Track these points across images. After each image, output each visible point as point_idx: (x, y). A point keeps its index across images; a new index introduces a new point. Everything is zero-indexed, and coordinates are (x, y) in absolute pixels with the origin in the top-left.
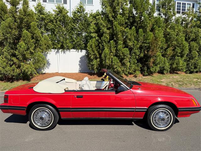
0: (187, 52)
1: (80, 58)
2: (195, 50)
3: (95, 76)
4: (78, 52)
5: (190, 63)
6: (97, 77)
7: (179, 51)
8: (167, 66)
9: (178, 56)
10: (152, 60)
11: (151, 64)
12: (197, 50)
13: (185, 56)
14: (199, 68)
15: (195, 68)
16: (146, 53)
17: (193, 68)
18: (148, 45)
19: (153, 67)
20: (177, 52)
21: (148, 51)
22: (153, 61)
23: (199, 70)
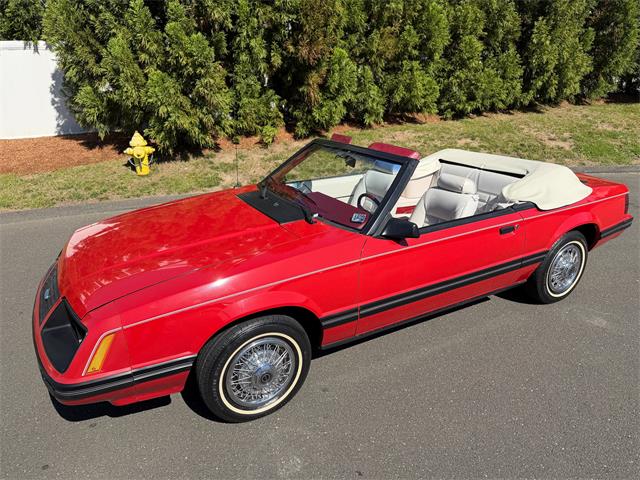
0: (441, 40)
1: (54, 77)
2: (471, 33)
3: (108, 149)
4: (36, 50)
5: (454, 81)
6: (114, 152)
7: (414, 39)
8: (375, 98)
9: (411, 58)
10: (314, 78)
11: (315, 95)
12: (480, 32)
13: (437, 57)
14: (483, 100)
15: (471, 98)
16: (291, 49)
17: (464, 98)
18: (295, 17)
19: (322, 106)
20: (406, 45)
21: (295, 44)
22: (320, 81)
23: (482, 104)
